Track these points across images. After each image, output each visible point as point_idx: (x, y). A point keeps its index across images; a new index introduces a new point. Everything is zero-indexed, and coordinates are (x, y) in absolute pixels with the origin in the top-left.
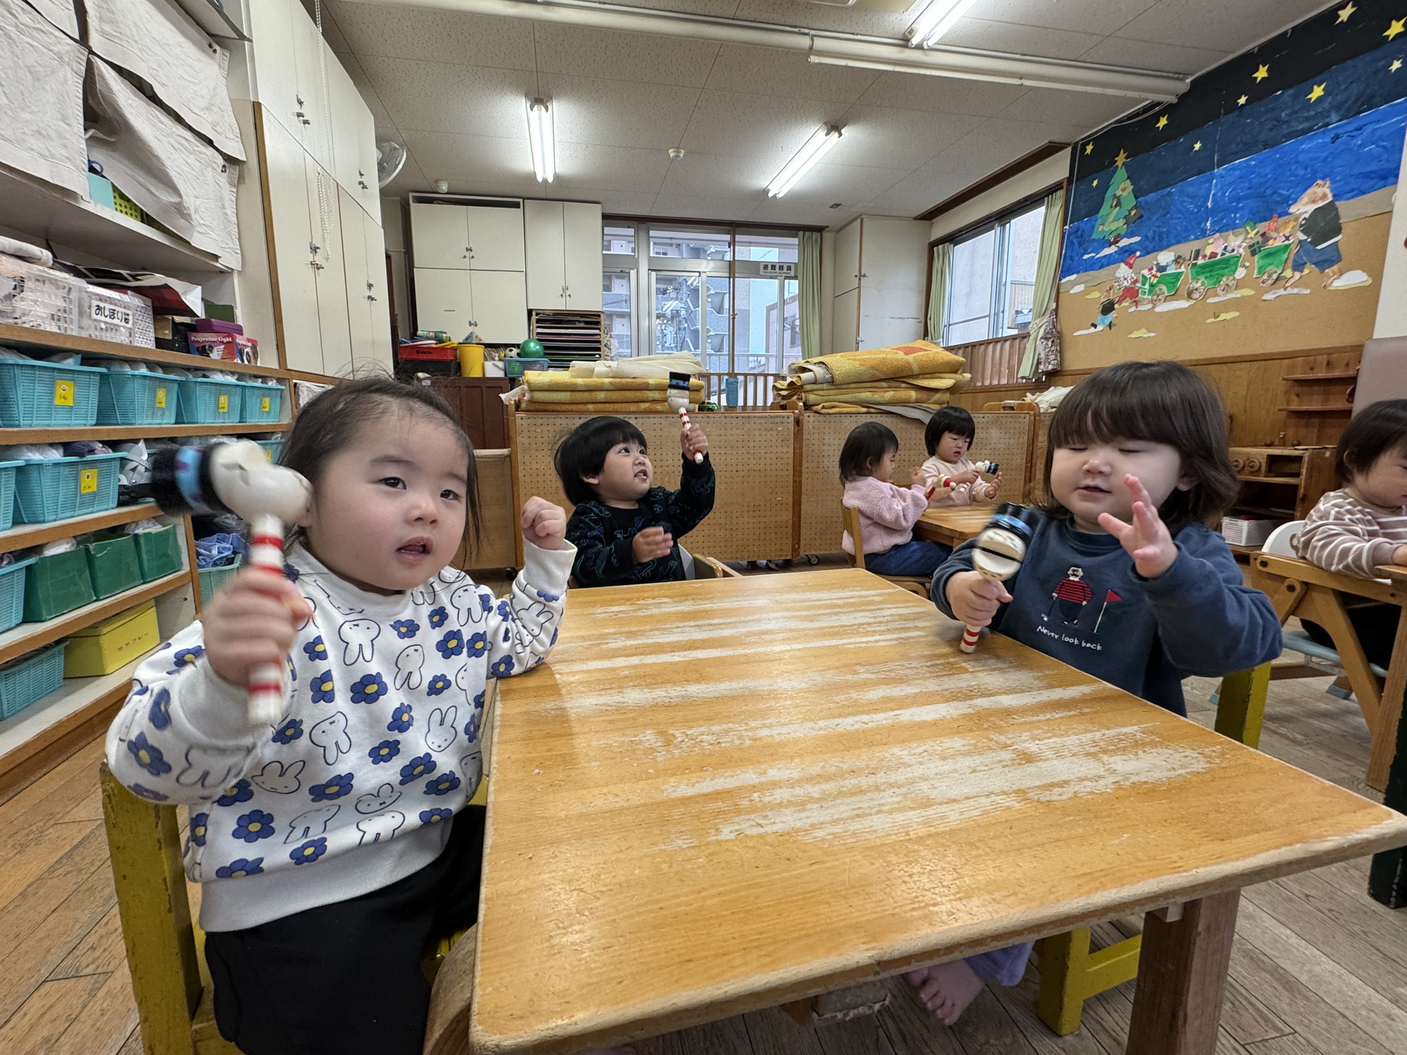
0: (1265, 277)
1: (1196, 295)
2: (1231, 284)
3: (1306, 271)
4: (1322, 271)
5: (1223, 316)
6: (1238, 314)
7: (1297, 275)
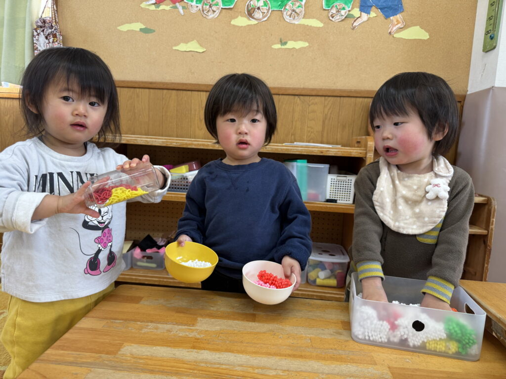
0: (334, 11)
1: (258, 15)
2: (297, 11)
3: (373, 14)
4: (387, 17)
5: (291, 45)
6: (306, 44)
7: (365, 17)
